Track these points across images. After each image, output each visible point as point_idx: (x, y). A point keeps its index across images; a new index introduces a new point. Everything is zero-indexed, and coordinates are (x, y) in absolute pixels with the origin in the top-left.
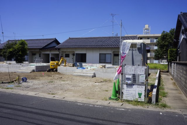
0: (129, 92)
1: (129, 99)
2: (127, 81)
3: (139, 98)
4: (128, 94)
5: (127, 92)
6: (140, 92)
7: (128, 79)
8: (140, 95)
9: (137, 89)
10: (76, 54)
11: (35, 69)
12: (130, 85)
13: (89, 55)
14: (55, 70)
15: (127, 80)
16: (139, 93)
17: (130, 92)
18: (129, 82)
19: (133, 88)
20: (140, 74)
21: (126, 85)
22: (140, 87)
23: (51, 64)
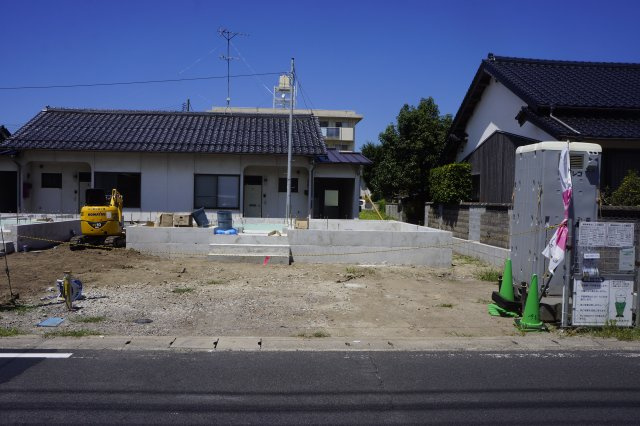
0: (589, 302)
1: (590, 322)
2: (585, 270)
3: (618, 319)
4: (587, 308)
5: (582, 302)
6: (620, 300)
7: (590, 263)
8: (620, 307)
9: (614, 291)
10: (96, 173)
11: (14, 240)
12: (591, 282)
13: (154, 180)
14: (110, 239)
15: (587, 267)
16: (617, 304)
17: (593, 301)
18: (593, 271)
19: (602, 288)
20: (621, 246)
21: (583, 280)
22: (622, 283)
23: (90, 219)
